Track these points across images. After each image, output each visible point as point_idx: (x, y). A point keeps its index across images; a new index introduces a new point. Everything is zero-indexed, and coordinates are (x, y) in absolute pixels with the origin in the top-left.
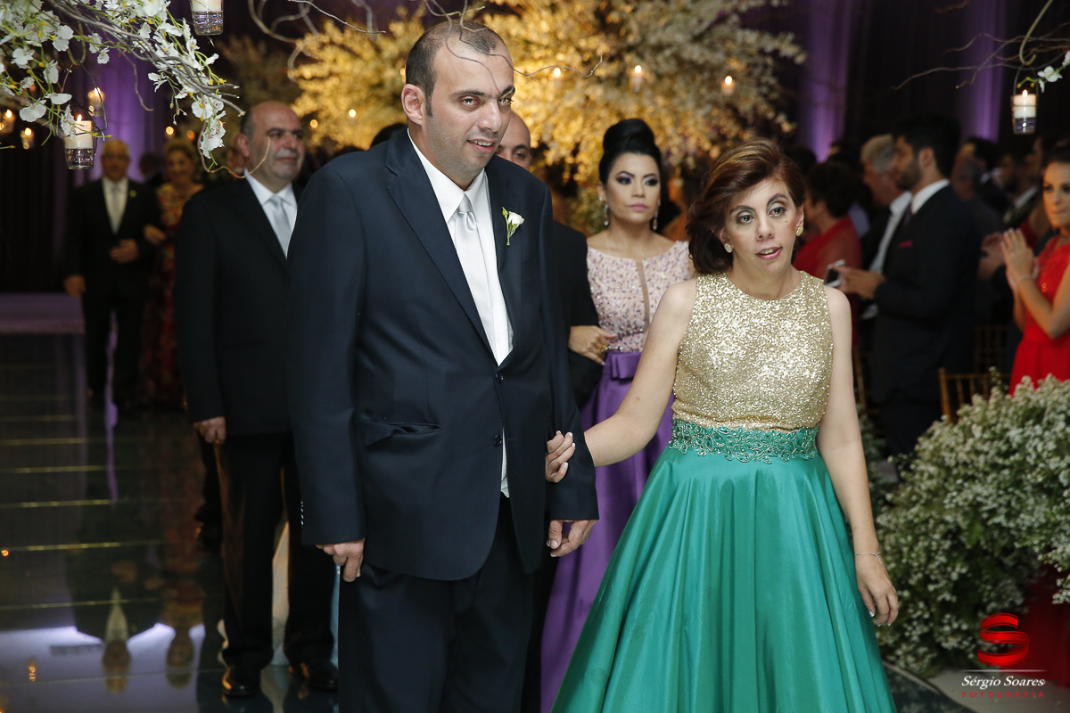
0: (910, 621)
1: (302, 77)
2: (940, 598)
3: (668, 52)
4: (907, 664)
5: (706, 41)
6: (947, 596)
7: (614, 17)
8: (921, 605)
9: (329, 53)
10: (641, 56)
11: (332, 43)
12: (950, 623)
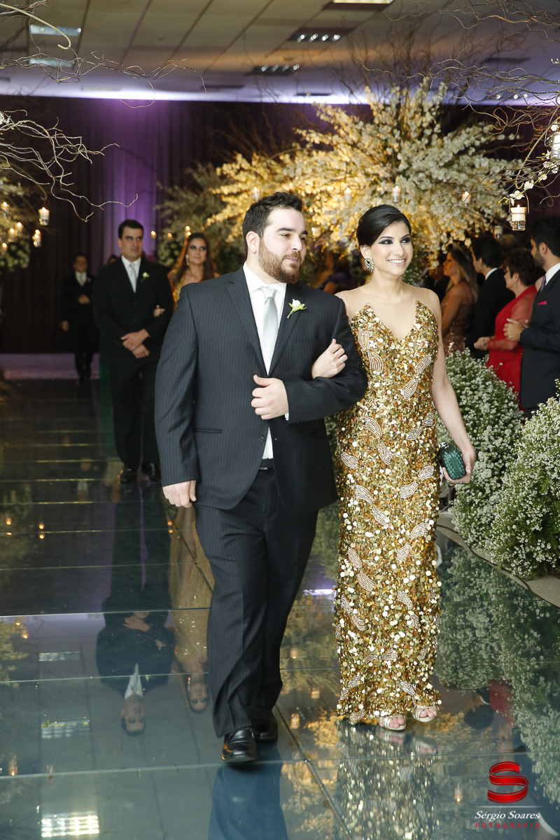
0: (518, 545)
1: (222, 194)
2: (533, 529)
3: (421, 175)
4: (517, 573)
5: (455, 166)
6: (537, 528)
7: (389, 151)
8: (524, 534)
9: (242, 176)
10: (408, 177)
11: (241, 169)
12: (541, 545)
